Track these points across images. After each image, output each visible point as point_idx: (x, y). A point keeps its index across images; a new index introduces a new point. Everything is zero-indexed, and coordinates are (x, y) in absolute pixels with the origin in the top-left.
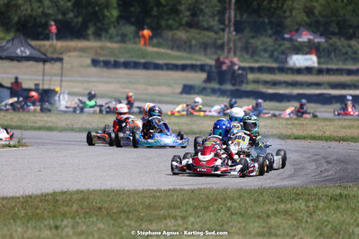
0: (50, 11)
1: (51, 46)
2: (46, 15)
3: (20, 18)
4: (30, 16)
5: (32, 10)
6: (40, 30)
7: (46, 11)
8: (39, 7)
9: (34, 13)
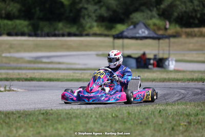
0: (199, 8)
1: (199, 31)
2: (195, 11)
3: (178, 14)
4: (185, 12)
5: (186, 8)
6: (191, 21)
7: (196, 8)
8: (191, 6)
9: (187, 10)
